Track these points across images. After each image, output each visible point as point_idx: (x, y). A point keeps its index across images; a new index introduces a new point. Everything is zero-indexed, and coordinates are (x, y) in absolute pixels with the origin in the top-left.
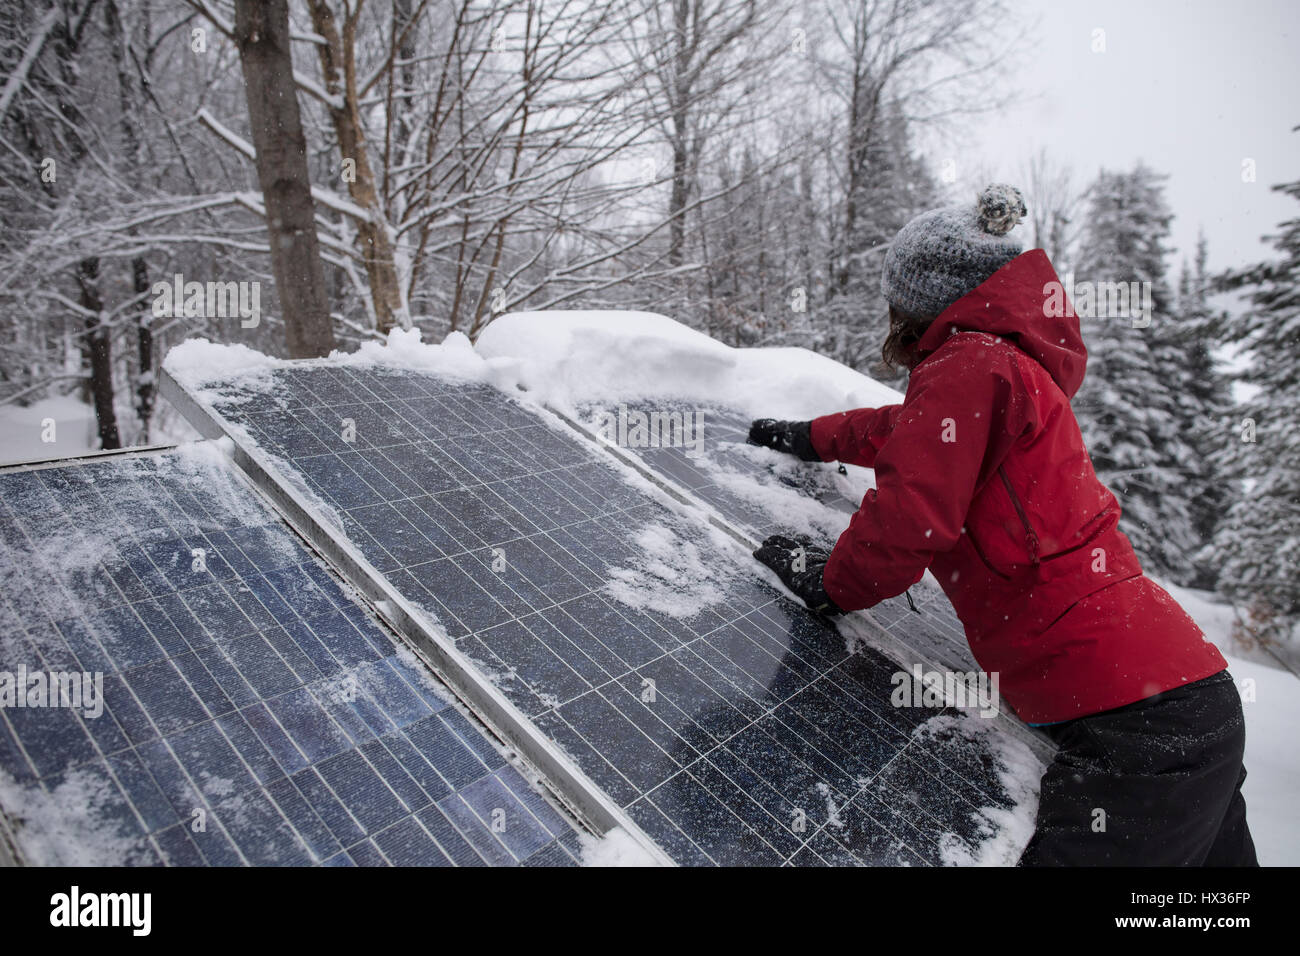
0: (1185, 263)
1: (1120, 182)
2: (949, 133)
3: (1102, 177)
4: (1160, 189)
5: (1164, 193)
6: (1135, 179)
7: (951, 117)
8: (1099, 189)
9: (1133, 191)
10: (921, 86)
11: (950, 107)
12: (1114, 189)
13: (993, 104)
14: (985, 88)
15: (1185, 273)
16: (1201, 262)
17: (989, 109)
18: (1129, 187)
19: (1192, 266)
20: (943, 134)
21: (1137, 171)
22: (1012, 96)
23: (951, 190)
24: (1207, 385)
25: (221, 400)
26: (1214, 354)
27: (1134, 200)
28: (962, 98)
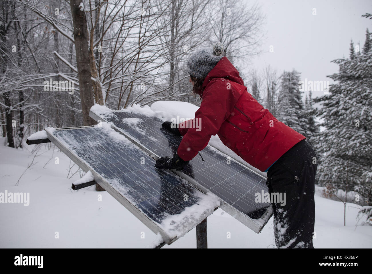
0: (306, 96)
1: (289, 74)
2: (245, 60)
3: (284, 73)
4: (299, 76)
5: (300, 77)
6: (293, 74)
7: (245, 56)
8: (284, 76)
9: (293, 77)
10: (237, 48)
11: (245, 54)
12: (287, 76)
13: (256, 53)
14: (254, 49)
15: (307, 98)
16: (310, 95)
17: (255, 54)
18: (291, 76)
19: (308, 97)
20: (243, 61)
21: (293, 72)
22: (261, 51)
23: (246, 76)
24: (313, 128)
25: (105, 117)
26: (315, 120)
27: (293, 79)
28: (248, 51)
